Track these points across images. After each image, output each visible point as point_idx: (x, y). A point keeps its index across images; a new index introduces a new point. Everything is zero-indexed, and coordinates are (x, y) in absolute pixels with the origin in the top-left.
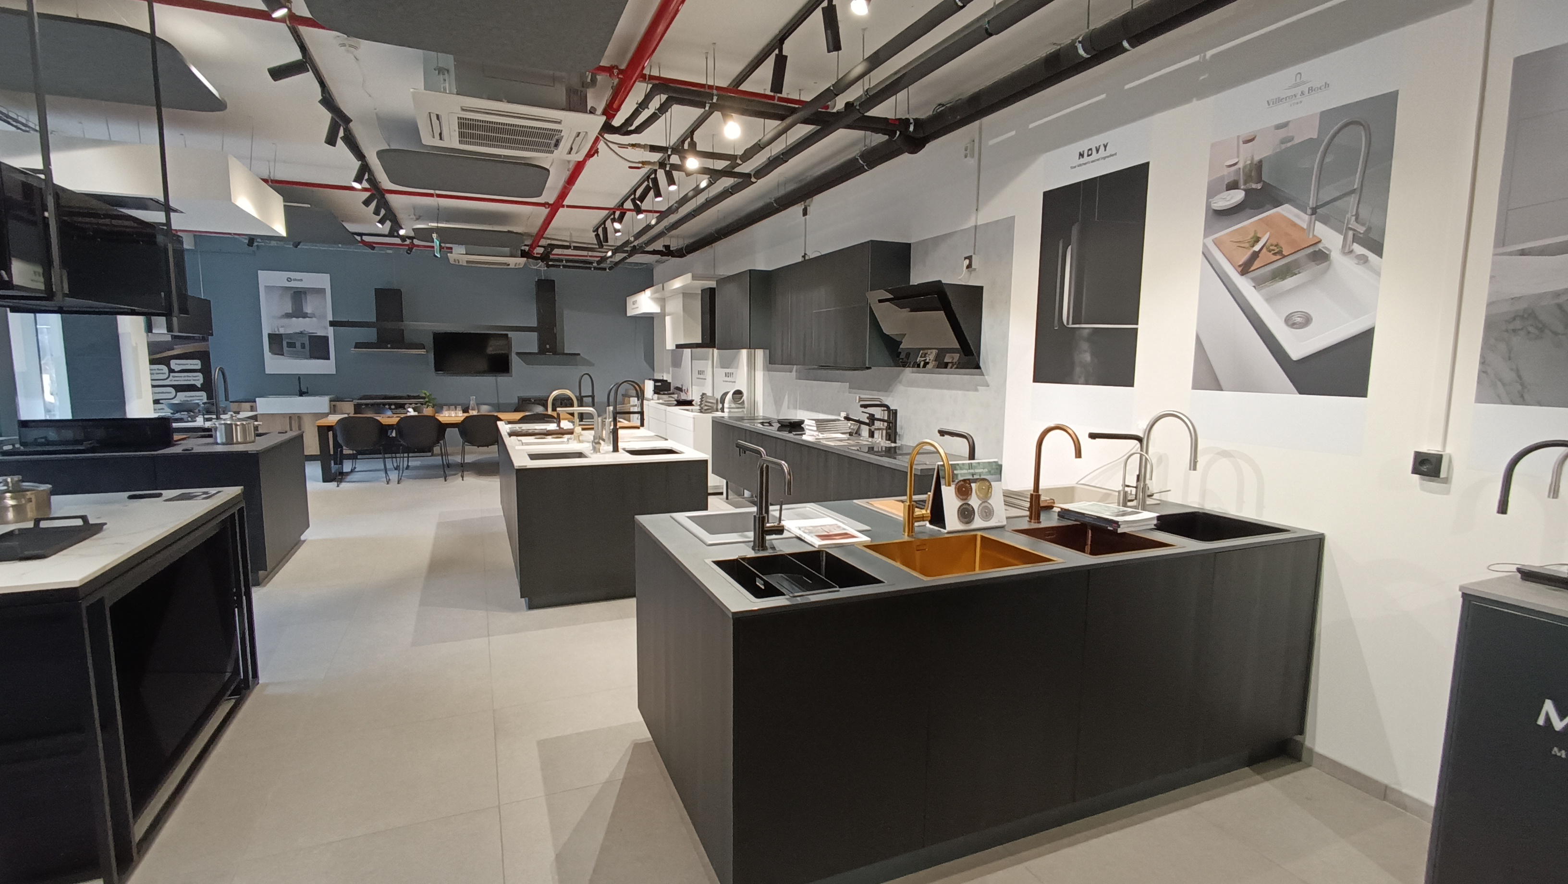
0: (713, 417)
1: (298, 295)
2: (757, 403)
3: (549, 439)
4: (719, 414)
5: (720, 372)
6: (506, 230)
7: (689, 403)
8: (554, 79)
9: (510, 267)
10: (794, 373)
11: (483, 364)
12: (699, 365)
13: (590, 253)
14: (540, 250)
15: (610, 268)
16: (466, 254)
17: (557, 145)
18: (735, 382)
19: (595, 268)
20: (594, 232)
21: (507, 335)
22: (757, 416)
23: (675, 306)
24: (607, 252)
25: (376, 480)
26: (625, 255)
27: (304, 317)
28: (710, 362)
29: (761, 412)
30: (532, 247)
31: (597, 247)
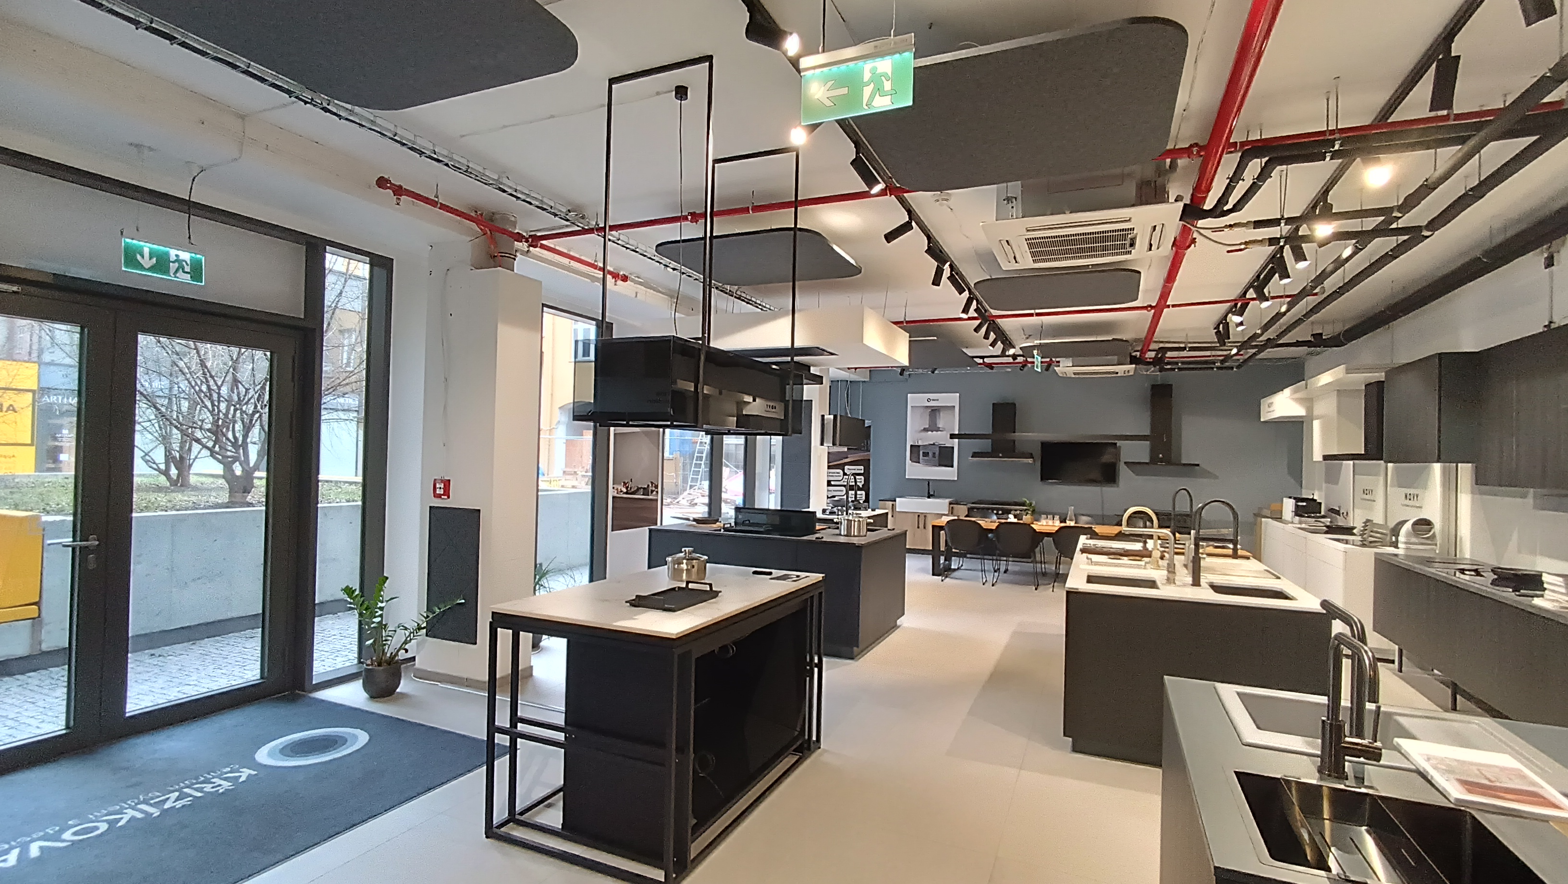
0: (1376, 554)
1: (934, 412)
2: (1461, 539)
3: (1125, 561)
4: (1391, 550)
5: (1397, 494)
6: (1111, 339)
7: (1349, 531)
8: (1123, 177)
9: (1119, 375)
10: (1530, 500)
11: (1096, 474)
12: (1365, 481)
13: (1214, 353)
14: (1152, 354)
15: (1238, 367)
16: (1073, 366)
17: (1132, 245)
18: (1421, 507)
19: (1218, 368)
20: (1215, 329)
21: (1115, 444)
22: (1460, 559)
23: (1326, 407)
24: (1231, 350)
25: (975, 579)
26: (1254, 351)
27: (937, 431)
28: (1381, 479)
29: (1467, 551)
30: (1143, 352)
31: (1218, 345)
